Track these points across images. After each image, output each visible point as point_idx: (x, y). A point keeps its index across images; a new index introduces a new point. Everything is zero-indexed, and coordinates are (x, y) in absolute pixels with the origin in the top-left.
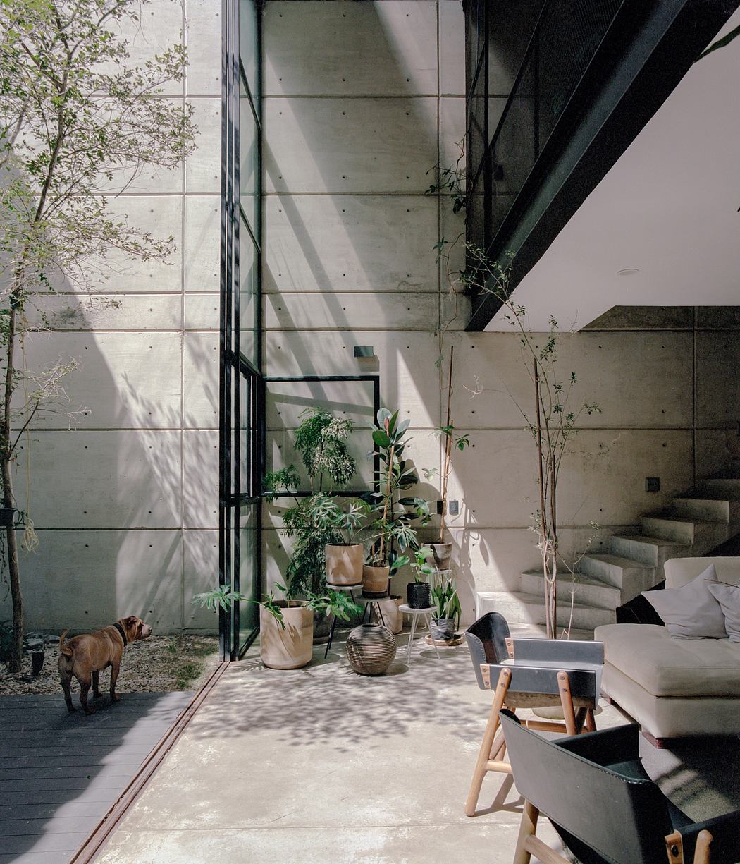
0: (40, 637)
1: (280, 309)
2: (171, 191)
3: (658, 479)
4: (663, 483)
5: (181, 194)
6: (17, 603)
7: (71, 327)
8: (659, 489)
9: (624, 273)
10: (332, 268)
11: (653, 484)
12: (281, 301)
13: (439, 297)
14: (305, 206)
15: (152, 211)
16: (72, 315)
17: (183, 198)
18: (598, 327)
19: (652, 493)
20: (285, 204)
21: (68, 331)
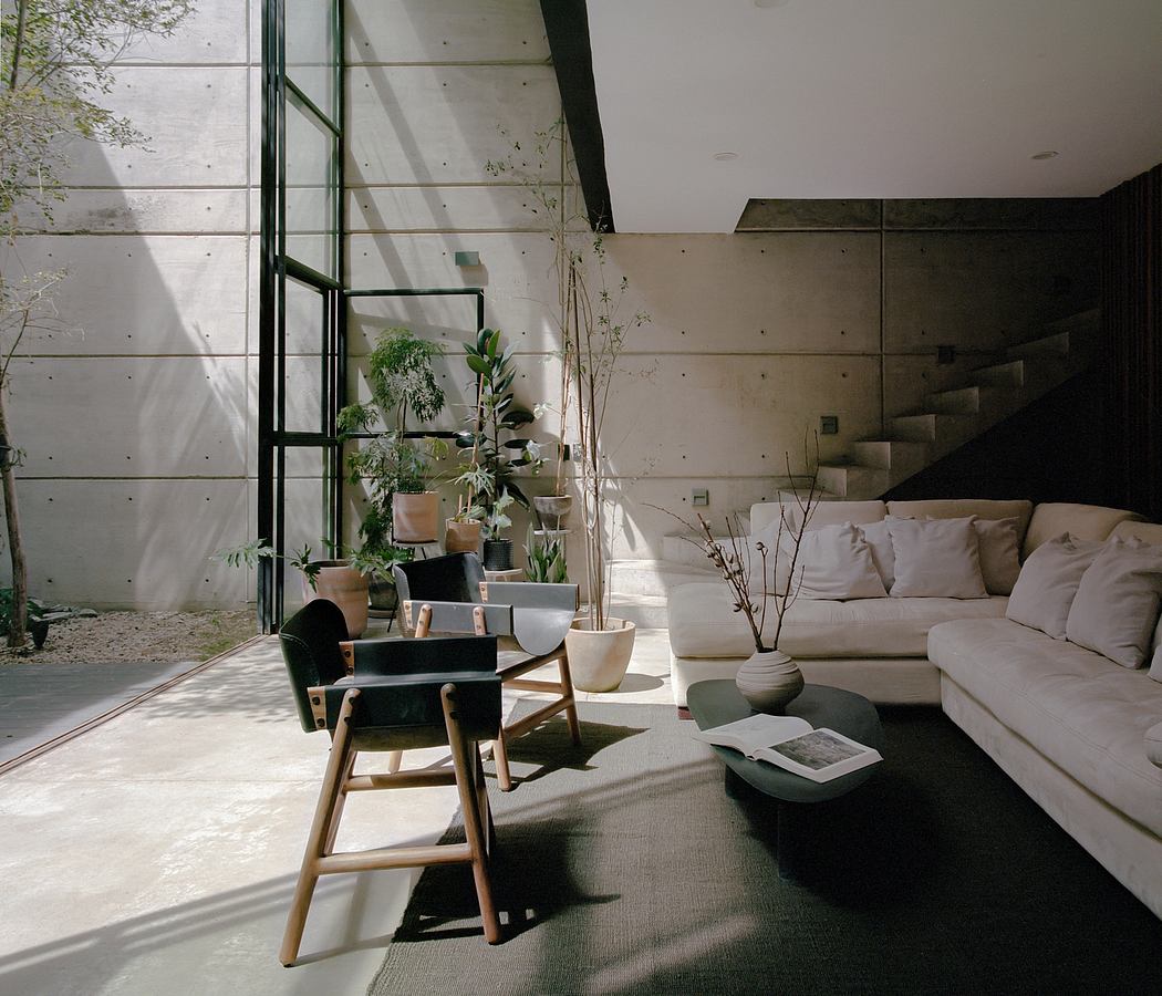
0: (70, 610)
1: (367, 207)
2: (233, 61)
3: (836, 419)
4: (842, 423)
5: (244, 65)
6: (17, 563)
7: (111, 229)
8: (837, 431)
9: (719, 157)
10: (431, 155)
11: (830, 425)
12: (368, 196)
13: (562, 190)
14: (398, 78)
15: (209, 86)
16: (112, 214)
17: (248, 70)
18: (761, 226)
19: (829, 436)
20: (373, 77)
21: (108, 234)
